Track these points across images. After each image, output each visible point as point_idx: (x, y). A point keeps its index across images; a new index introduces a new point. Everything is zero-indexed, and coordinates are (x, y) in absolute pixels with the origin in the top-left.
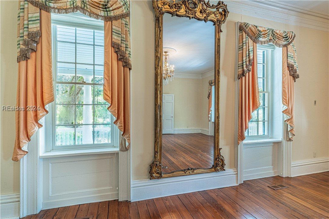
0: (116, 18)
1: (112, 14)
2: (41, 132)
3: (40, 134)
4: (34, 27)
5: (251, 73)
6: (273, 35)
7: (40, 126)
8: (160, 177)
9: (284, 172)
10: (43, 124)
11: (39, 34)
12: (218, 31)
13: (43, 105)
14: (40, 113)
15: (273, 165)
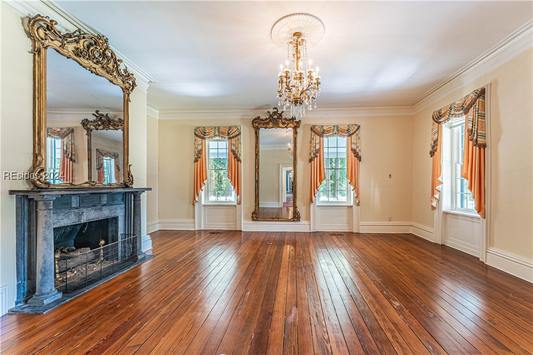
0: (233, 137)
1: (231, 136)
2: (203, 193)
3: (202, 194)
4: (200, 148)
5: (318, 158)
6: (338, 130)
7: (202, 190)
8: (257, 220)
9: (354, 228)
10: (203, 190)
11: (201, 150)
12: (296, 133)
13: (203, 181)
14: (202, 185)
15: (348, 224)
